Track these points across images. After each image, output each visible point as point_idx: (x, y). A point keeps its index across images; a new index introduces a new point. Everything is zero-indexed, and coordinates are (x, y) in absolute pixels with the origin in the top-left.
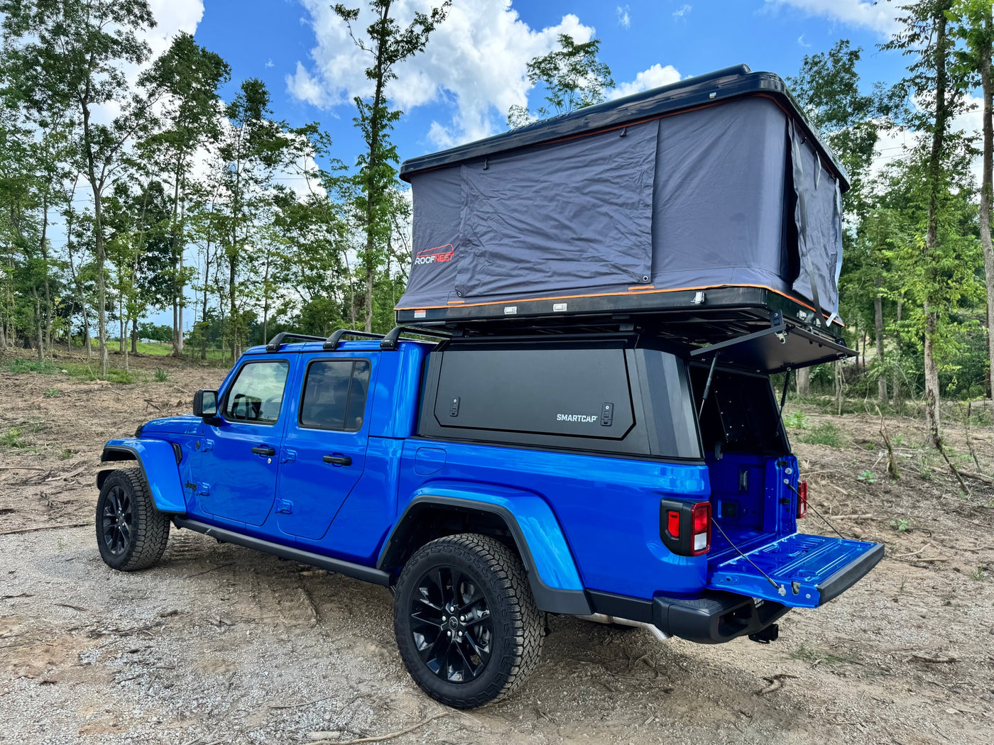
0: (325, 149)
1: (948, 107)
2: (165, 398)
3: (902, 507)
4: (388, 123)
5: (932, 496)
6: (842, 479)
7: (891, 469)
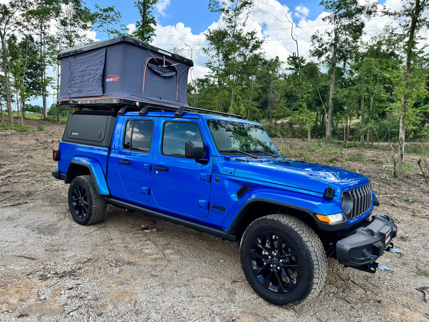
0: (118, 20)
1: (421, 5)
2: (45, 139)
3: (403, 191)
4: (151, 5)
5: (416, 186)
6: (375, 178)
7: (394, 173)
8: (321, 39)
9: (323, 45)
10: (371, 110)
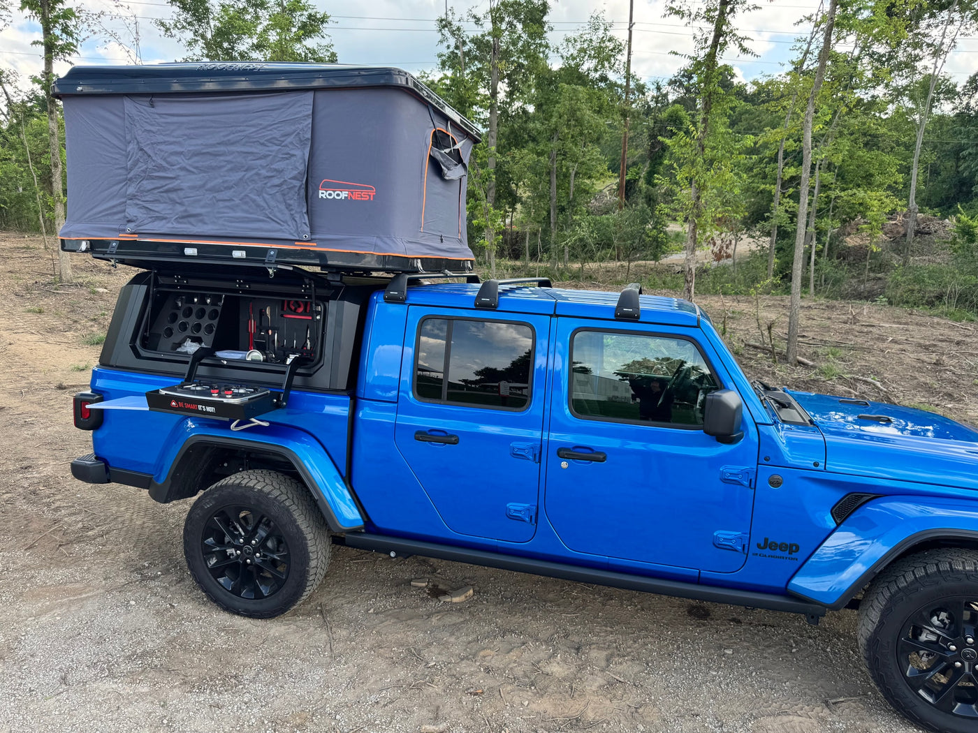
8: (459, 29)
9: (464, 43)
10: (571, 197)
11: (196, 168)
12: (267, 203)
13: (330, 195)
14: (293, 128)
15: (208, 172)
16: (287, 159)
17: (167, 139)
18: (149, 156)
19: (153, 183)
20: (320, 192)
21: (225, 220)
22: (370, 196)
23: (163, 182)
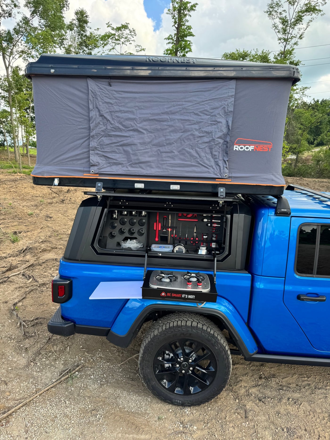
11: (145, 130)
12: (198, 154)
13: (242, 148)
14: (220, 104)
15: (154, 133)
16: (215, 124)
17: (122, 109)
18: (108, 120)
19: (111, 140)
20: (235, 146)
21: (168, 166)
22: (269, 148)
23: (119, 139)
